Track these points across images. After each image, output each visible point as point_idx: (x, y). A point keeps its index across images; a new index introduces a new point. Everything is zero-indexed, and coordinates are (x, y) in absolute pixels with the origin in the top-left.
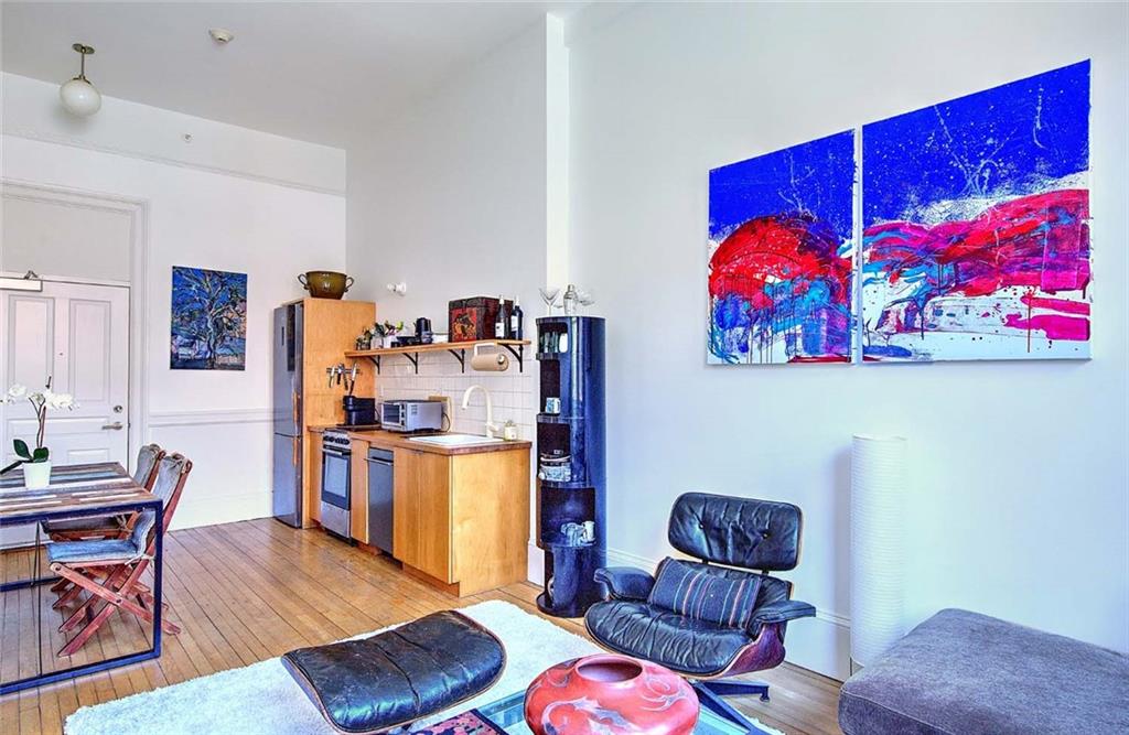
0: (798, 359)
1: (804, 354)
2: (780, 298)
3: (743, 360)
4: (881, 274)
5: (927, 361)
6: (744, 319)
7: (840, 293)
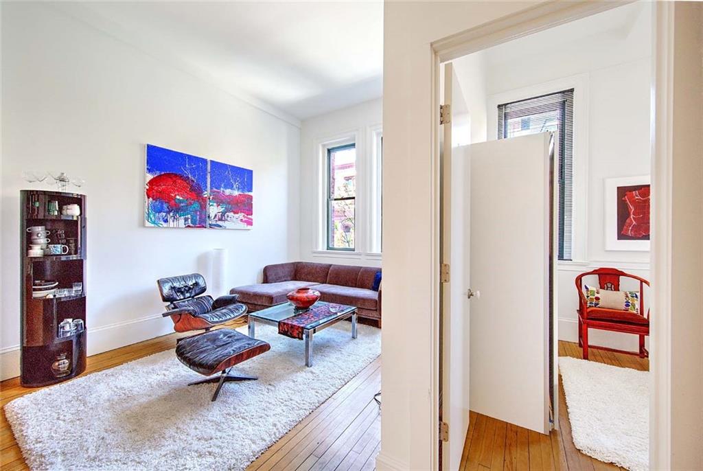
0: (189, 226)
1: (191, 225)
2: (182, 205)
3: (165, 225)
4: (215, 204)
5: (225, 228)
6: (166, 210)
7: (203, 207)
